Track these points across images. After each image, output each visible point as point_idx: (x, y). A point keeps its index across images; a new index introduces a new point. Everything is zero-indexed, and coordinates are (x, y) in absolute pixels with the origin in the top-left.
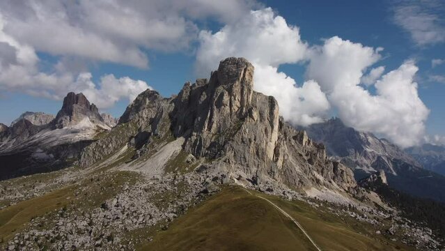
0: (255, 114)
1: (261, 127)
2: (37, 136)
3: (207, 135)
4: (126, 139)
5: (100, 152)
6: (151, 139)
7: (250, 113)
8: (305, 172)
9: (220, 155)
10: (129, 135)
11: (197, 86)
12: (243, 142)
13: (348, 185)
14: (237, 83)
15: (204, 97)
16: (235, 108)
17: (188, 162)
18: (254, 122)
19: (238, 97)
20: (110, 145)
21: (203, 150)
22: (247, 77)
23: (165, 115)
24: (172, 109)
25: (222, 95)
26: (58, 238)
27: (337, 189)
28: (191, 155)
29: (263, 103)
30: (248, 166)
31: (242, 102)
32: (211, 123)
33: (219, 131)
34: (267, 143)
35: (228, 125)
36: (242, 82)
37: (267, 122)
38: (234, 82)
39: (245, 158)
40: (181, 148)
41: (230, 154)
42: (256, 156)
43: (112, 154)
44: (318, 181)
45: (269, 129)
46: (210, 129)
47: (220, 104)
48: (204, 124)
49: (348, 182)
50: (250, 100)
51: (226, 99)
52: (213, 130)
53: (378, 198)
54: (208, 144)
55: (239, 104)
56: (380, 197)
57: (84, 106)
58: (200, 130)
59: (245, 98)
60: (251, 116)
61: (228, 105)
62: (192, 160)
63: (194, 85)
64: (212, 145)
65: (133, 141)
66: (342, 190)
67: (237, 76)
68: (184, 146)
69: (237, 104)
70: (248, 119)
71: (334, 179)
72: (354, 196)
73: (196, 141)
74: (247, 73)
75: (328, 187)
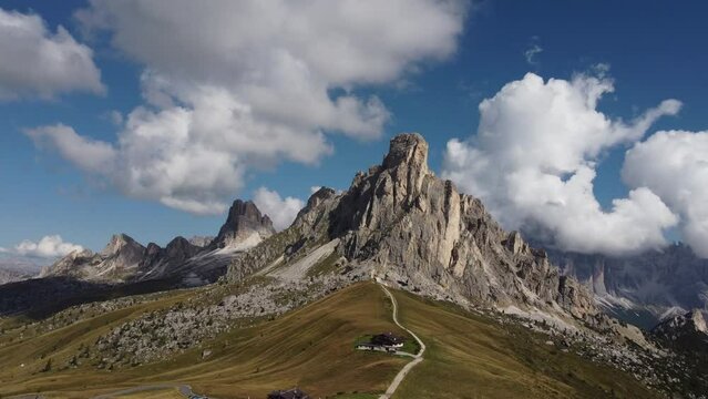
0: (423, 203)
1: (431, 220)
2: (194, 259)
3: (364, 232)
4: (284, 248)
5: (250, 265)
6: (305, 244)
7: (416, 202)
8: (504, 285)
9: (373, 254)
10: (288, 243)
11: (369, 175)
12: (401, 237)
13: (583, 310)
14: (403, 164)
15: (367, 187)
16: (400, 198)
17: (337, 265)
18: (421, 214)
19: (404, 183)
20: (263, 256)
21: (357, 251)
22: (417, 157)
23: (326, 214)
24: (335, 206)
25: (385, 180)
26: (163, 325)
27: (558, 313)
28: (343, 258)
29: (438, 190)
30: (404, 267)
31: (408, 189)
32: (369, 217)
33: (379, 227)
34: (439, 241)
35: (390, 217)
36: (410, 164)
37: (440, 213)
38: (399, 163)
39: (401, 257)
40: (333, 250)
41: (383, 253)
42: (417, 256)
43: (264, 266)
44: (525, 299)
45: (443, 223)
46: (368, 225)
47: (382, 193)
48: (361, 219)
49: (582, 306)
50: (419, 186)
51: (389, 185)
52: (372, 227)
53: (641, 334)
54: (363, 244)
55: (404, 192)
56: (644, 334)
57: (253, 217)
58: (356, 227)
59: (413, 183)
60: (418, 206)
61: (392, 192)
62: (343, 263)
63: (366, 175)
64: (368, 244)
65: (290, 250)
66: (568, 315)
67: (404, 156)
68: (336, 248)
69: (402, 191)
70: (414, 209)
71: (557, 301)
72: (587, 325)
73: (350, 240)
74: (417, 151)
75: (540, 307)
